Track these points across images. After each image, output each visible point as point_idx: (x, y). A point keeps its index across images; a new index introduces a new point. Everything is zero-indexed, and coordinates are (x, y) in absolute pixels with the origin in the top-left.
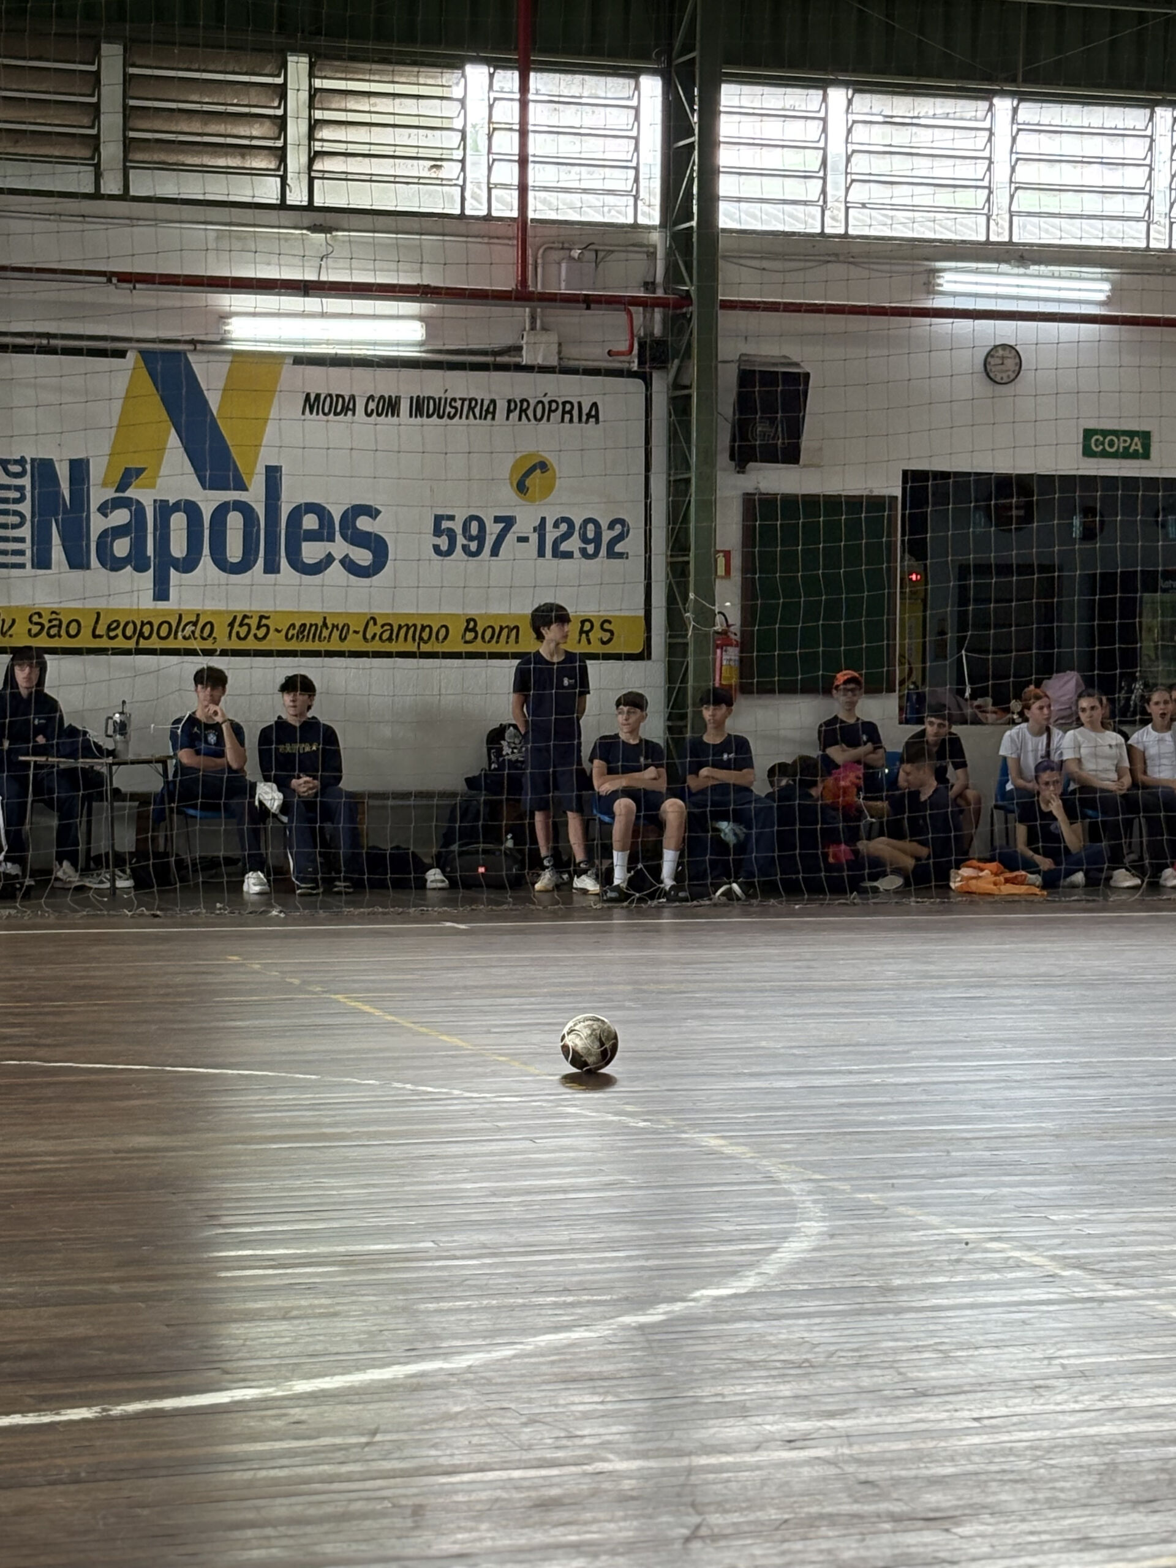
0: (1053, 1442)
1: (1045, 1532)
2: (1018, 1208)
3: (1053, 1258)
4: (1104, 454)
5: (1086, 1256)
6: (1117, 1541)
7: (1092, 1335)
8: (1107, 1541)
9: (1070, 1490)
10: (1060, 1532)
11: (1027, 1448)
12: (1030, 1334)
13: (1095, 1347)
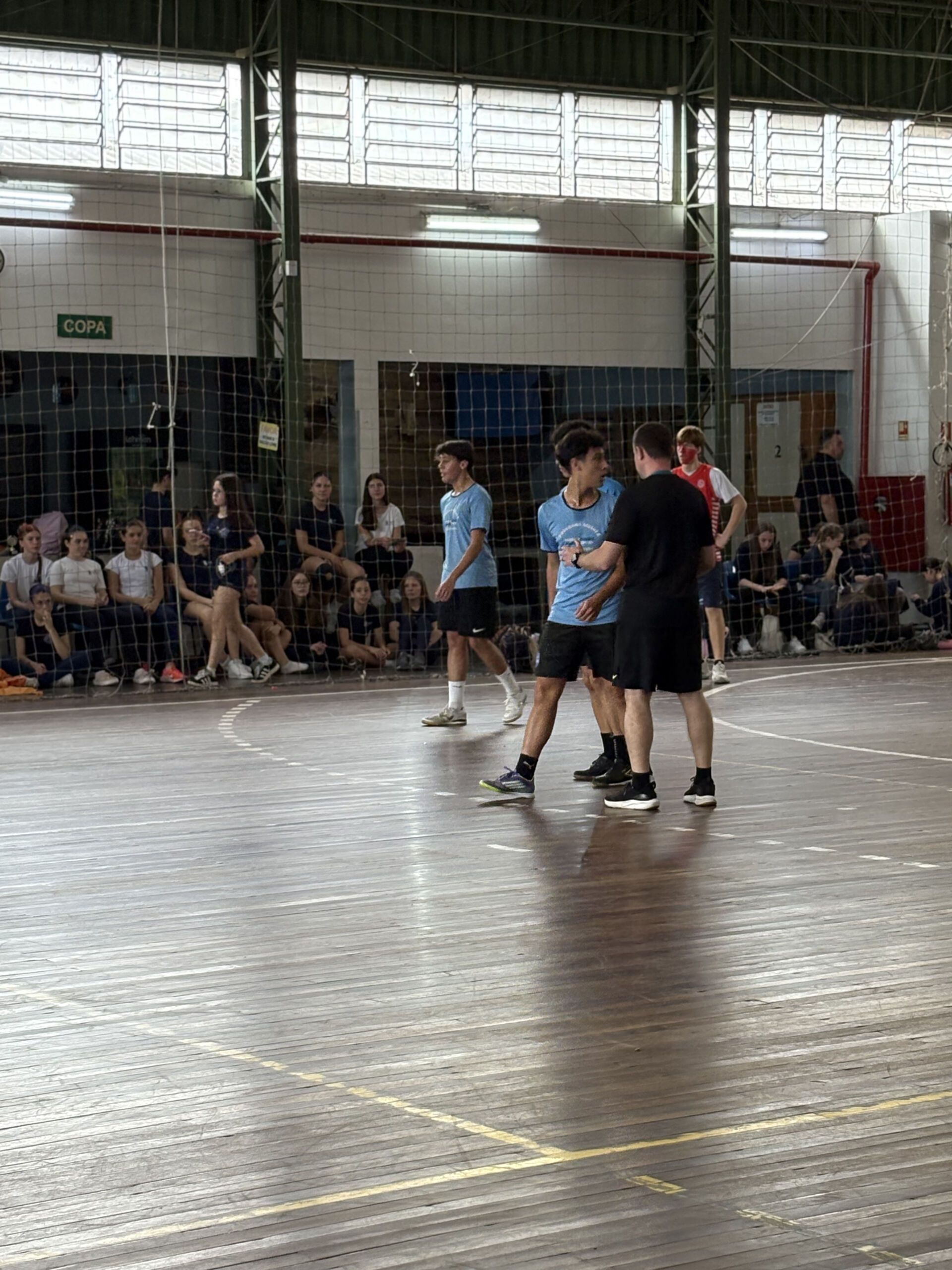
0: (54, 1145)
1: (48, 1219)
2: (23, 954)
3: (53, 993)
4: (75, 335)
5: (79, 990)
6: (105, 1221)
7: (84, 1054)
8: (99, 1222)
9: (68, 1182)
10: (61, 1218)
11: (33, 1152)
12: (35, 1057)
13: (86, 1064)
